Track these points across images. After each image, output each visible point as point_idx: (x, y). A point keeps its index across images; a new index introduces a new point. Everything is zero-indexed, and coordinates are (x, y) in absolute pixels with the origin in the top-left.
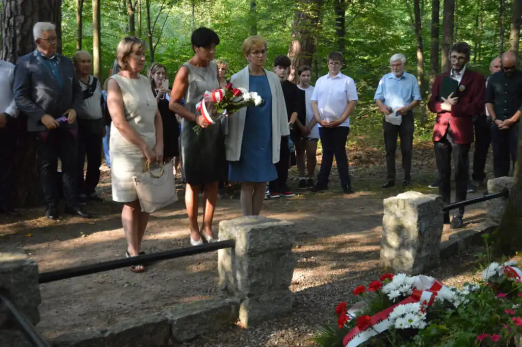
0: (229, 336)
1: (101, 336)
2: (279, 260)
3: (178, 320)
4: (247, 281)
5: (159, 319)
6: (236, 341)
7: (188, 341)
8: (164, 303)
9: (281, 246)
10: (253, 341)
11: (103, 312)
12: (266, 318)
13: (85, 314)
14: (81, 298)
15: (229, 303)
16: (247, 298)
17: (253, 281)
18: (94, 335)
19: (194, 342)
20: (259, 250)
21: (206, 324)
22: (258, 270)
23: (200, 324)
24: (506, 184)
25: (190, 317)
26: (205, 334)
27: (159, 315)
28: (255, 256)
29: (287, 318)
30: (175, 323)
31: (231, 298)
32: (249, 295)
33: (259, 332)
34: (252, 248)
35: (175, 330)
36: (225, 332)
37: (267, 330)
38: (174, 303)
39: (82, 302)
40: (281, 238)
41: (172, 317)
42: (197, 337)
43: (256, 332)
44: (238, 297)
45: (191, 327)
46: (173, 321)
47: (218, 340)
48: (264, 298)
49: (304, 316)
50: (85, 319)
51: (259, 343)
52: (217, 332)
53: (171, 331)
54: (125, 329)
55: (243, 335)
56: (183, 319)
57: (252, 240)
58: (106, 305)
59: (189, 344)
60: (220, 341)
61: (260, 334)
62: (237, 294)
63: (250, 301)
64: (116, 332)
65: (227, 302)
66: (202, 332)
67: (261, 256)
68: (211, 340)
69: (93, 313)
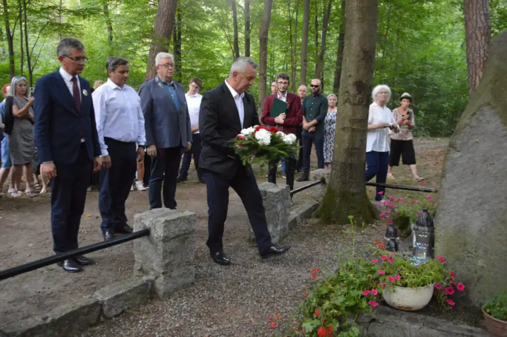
0: (149, 308)
1: (44, 323)
2: (184, 243)
3: (108, 300)
4: (162, 262)
5: (92, 301)
6: (156, 312)
7: (116, 316)
8: (84, 284)
9: (186, 232)
10: (170, 310)
11: (31, 297)
12: (176, 290)
13: (14, 302)
14: (7, 286)
15: (147, 281)
16: (162, 275)
17: (167, 261)
18: (37, 323)
19: (121, 316)
20: (171, 236)
21: (129, 300)
22: (171, 253)
23: (125, 301)
24: (324, 174)
25: (117, 297)
26: (129, 309)
27: (91, 297)
28: (168, 241)
29: (192, 288)
30: (105, 303)
31: (146, 276)
32: (163, 273)
33: (173, 302)
34: (165, 235)
35: (105, 309)
36: (145, 304)
37: (179, 299)
38: (93, 283)
39: (7, 290)
40: (187, 226)
41: (102, 298)
42: (123, 312)
43: (171, 302)
44: (153, 275)
45: (118, 304)
46: (103, 302)
47: (141, 313)
48: (175, 274)
49: (204, 285)
50: (15, 305)
51: (175, 311)
52: (139, 306)
53: (102, 310)
54: (64, 314)
55: (161, 306)
56: (112, 298)
57: (166, 229)
58: (32, 291)
59: (117, 318)
60: (143, 312)
61: (174, 303)
62: (152, 273)
63: (165, 278)
64: (57, 318)
65: (145, 280)
66: (126, 307)
67: (172, 241)
68: (135, 313)
69: (21, 300)
